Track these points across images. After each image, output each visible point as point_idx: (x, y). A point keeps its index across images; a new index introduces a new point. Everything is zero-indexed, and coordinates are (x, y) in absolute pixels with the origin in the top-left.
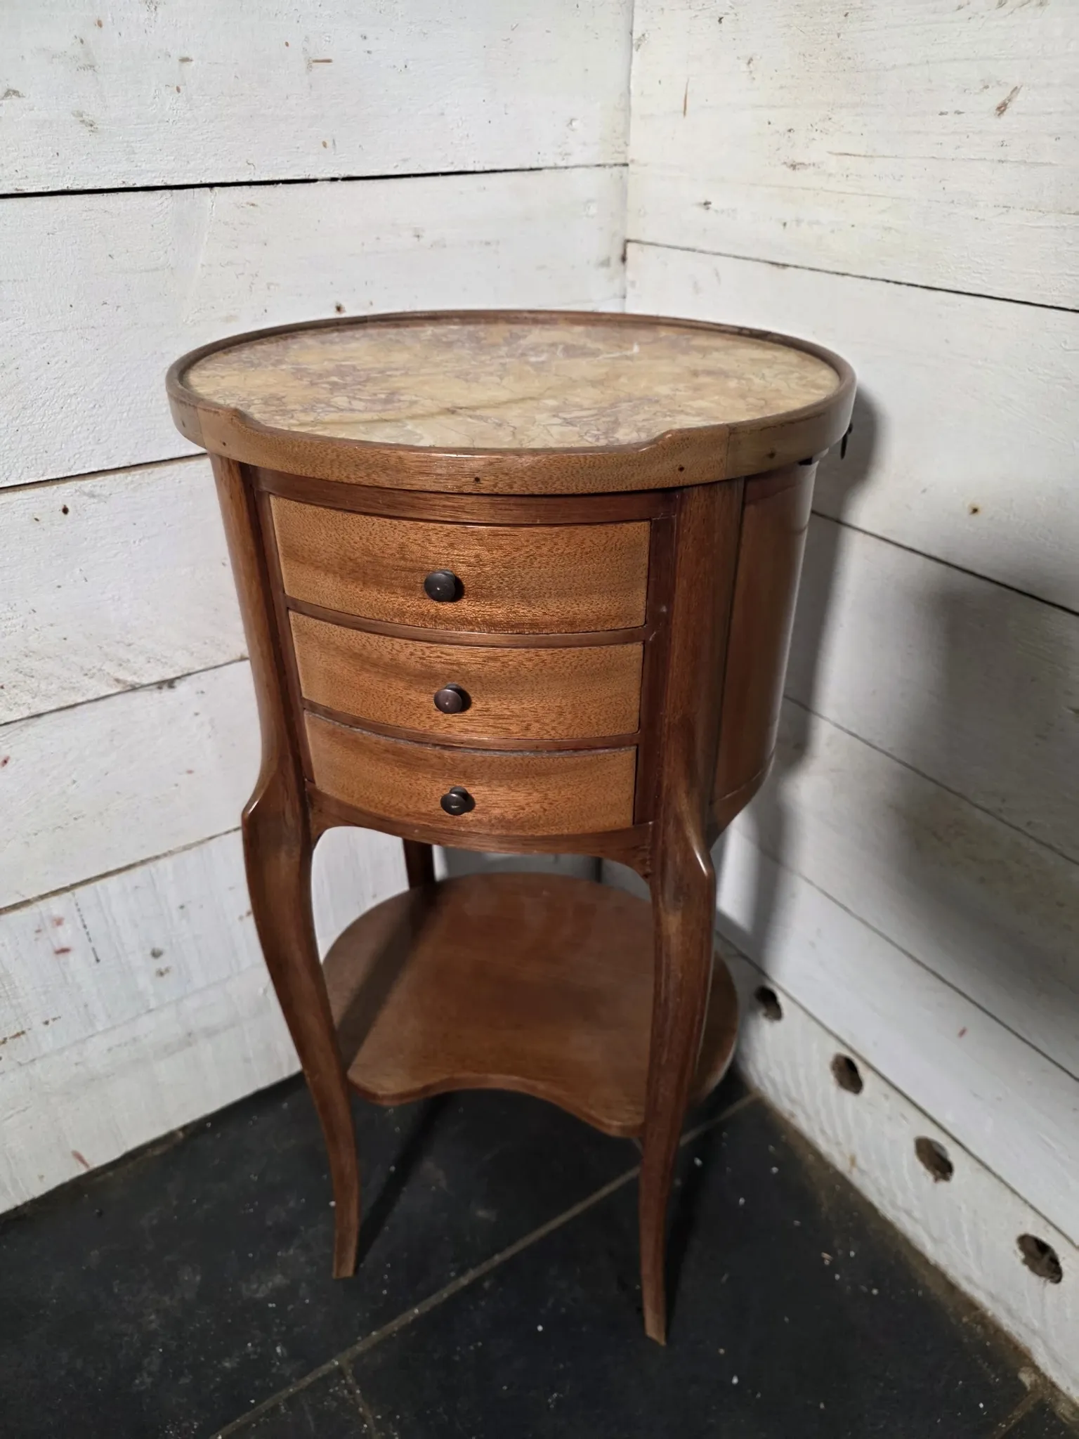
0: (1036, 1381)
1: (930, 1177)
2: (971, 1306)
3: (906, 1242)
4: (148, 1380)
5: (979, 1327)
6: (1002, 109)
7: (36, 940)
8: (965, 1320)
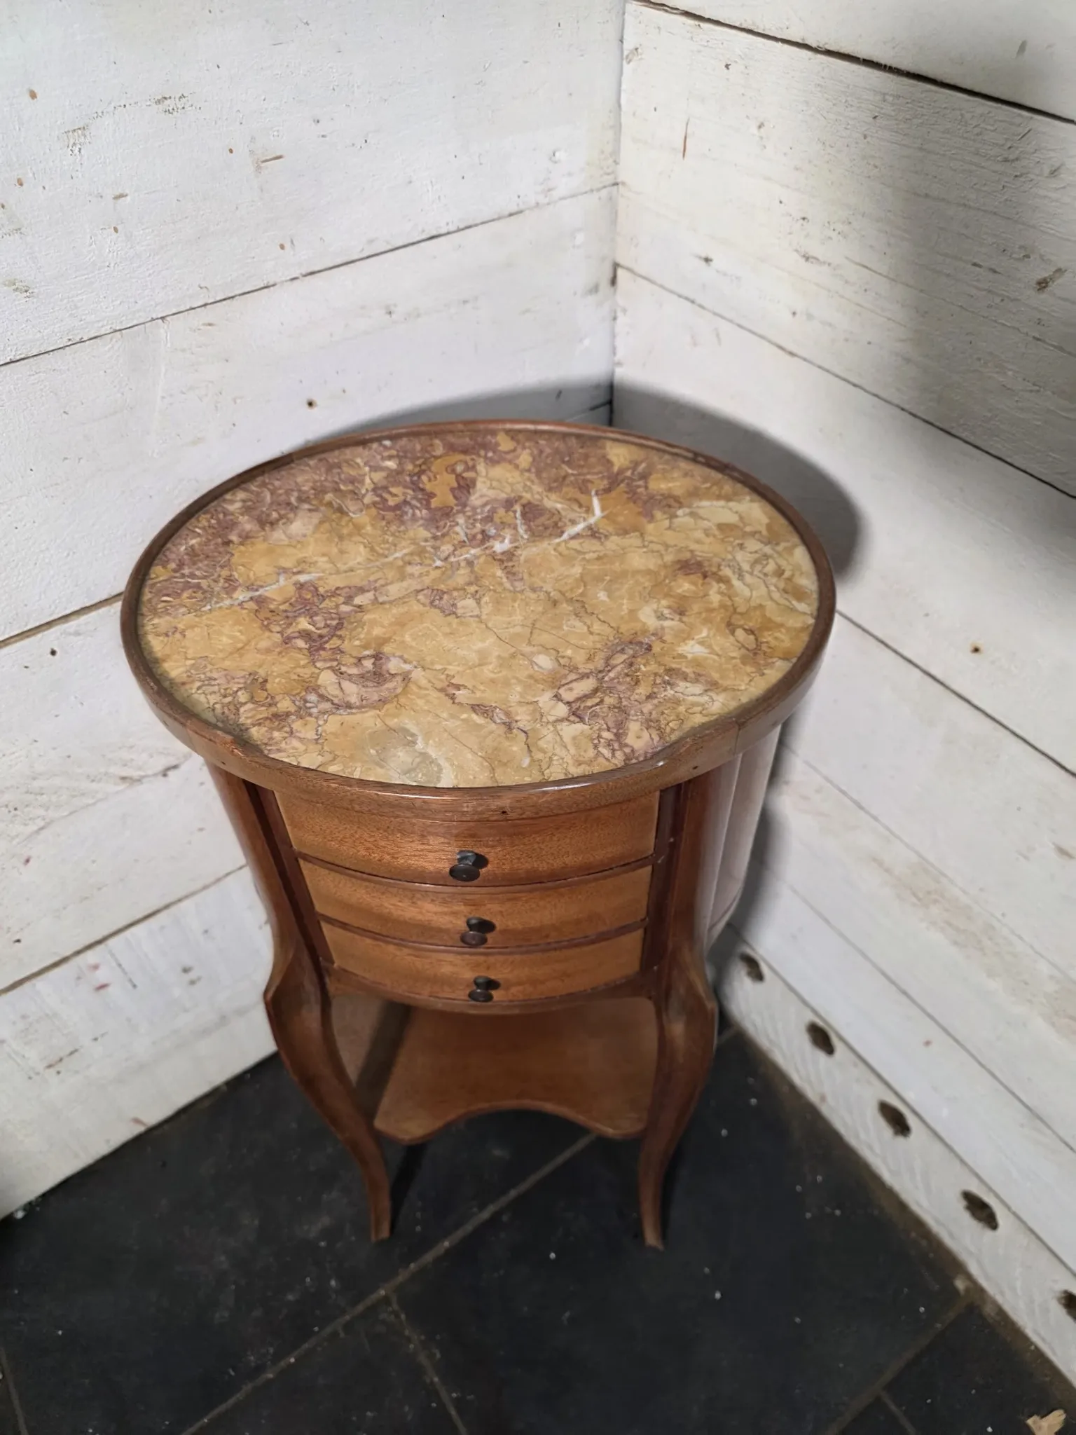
0: (968, 1287)
1: (891, 1130)
2: (919, 1224)
3: (867, 1167)
4: (226, 1314)
5: (924, 1241)
6: (1042, 285)
7: (77, 984)
8: (912, 1235)
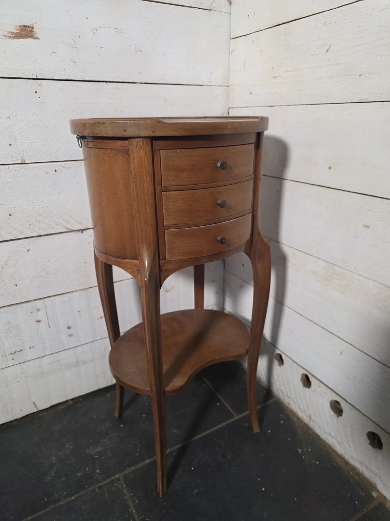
0: (378, 495)
1: (336, 416)
2: (353, 469)
3: (330, 447)
4: (50, 478)
5: (357, 476)
6: (327, 51)
7: (30, 315)
8: (351, 474)
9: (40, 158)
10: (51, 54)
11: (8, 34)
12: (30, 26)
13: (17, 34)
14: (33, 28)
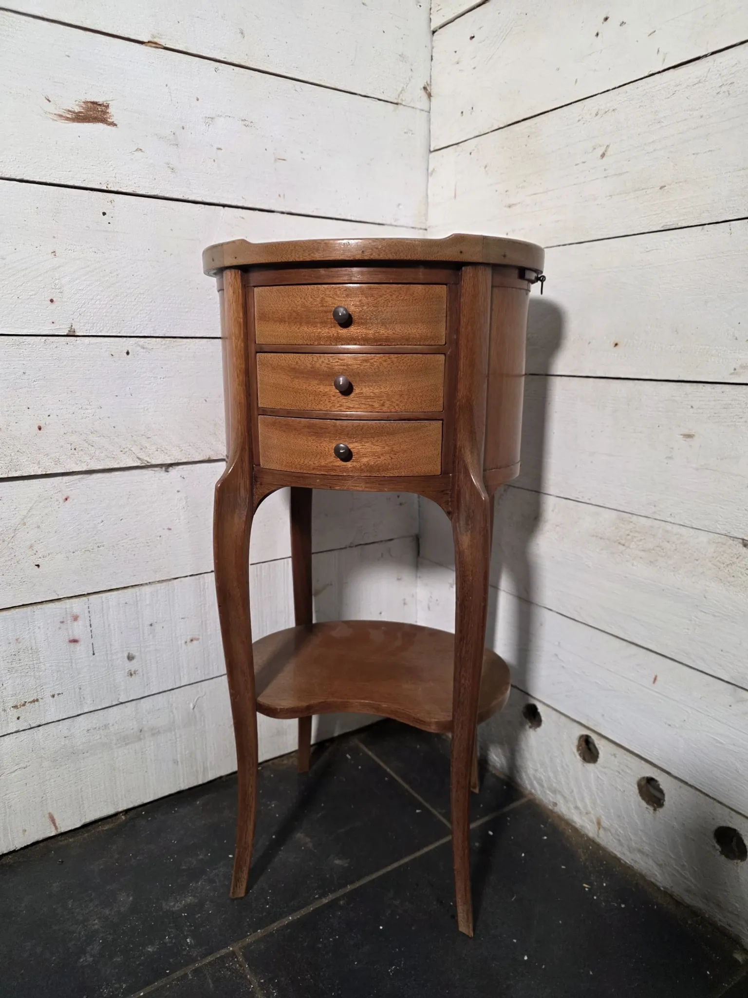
0: (746, 958)
1: (651, 809)
2: (693, 912)
4: (90, 959)
5: (700, 926)
6: (603, 155)
7: (60, 628)
9: (101, 329)
10: (134, 151)
11: (65, 113)
12: (103, 104)
13: (80, 115)
14: (107, 106)
